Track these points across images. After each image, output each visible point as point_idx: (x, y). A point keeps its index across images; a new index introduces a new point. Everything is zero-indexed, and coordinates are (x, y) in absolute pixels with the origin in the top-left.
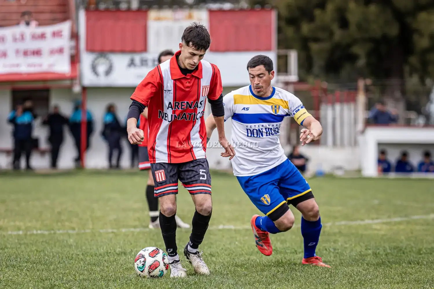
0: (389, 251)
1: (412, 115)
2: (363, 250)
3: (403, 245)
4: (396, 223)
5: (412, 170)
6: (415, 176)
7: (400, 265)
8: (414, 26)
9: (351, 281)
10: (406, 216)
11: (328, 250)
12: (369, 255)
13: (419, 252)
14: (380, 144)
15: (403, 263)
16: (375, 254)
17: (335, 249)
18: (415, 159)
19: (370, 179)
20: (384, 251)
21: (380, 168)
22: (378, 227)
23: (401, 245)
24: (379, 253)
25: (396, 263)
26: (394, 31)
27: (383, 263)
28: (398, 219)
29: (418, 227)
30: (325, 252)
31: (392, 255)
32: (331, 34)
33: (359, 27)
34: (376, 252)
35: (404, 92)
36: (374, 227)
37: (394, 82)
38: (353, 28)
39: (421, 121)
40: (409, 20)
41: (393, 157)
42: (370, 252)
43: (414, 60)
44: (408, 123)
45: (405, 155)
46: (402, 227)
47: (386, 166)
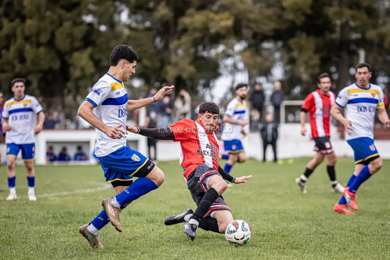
0: (63, 215)
1: (68, 123)
2: (46, 214)
3: (72, 210)
4: (65, 196)
5: (69, 159)
6: (72, 163)
7: (72, 224)
8: (70, 62)
9: (40, 236)
10: (71, 191)
11: (21, 215)
12: (50, 217)
13: (84, 215)
14: (48, 143)
15: (74, 223)
16: (54, 217)
17: (26, 215)
18: (72, 152)
19: (41, 166)
20: (60, 215)
21: (48, 158)
22: (53, 199)
23: (71, 210)
24: (57, 216)
25: (69, 223)
26: (57, 65)
27: (60, 223)
28: (66, 193)
29: (81, 198)
30: (19, 217)
31: (66, 217)
32: (14, 67)
33: (33, 62)
34: (55, 216)
35: (64, 106)
36: (50, 198)
37: (57, 99)
38: (28, 63)
39: (73, 126)
40: (67, 57)
41: (57, 151)
42: (51, 216)
43: (70, 85)
44: (65, 128)
45: (64, 149)
46: (69, 198)
47: (52, 158)
